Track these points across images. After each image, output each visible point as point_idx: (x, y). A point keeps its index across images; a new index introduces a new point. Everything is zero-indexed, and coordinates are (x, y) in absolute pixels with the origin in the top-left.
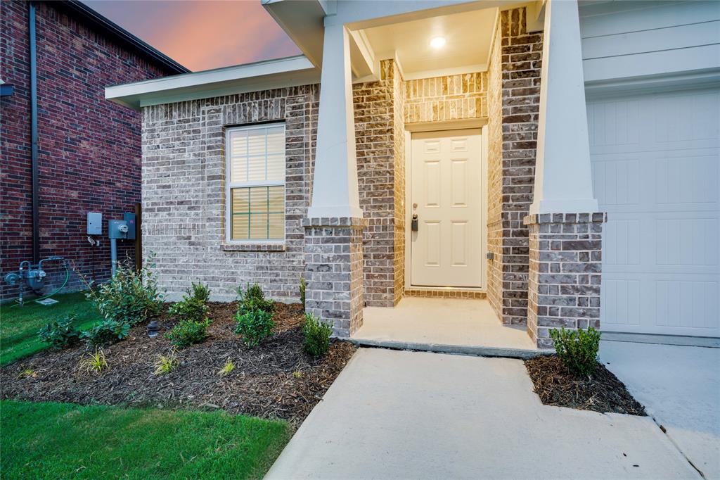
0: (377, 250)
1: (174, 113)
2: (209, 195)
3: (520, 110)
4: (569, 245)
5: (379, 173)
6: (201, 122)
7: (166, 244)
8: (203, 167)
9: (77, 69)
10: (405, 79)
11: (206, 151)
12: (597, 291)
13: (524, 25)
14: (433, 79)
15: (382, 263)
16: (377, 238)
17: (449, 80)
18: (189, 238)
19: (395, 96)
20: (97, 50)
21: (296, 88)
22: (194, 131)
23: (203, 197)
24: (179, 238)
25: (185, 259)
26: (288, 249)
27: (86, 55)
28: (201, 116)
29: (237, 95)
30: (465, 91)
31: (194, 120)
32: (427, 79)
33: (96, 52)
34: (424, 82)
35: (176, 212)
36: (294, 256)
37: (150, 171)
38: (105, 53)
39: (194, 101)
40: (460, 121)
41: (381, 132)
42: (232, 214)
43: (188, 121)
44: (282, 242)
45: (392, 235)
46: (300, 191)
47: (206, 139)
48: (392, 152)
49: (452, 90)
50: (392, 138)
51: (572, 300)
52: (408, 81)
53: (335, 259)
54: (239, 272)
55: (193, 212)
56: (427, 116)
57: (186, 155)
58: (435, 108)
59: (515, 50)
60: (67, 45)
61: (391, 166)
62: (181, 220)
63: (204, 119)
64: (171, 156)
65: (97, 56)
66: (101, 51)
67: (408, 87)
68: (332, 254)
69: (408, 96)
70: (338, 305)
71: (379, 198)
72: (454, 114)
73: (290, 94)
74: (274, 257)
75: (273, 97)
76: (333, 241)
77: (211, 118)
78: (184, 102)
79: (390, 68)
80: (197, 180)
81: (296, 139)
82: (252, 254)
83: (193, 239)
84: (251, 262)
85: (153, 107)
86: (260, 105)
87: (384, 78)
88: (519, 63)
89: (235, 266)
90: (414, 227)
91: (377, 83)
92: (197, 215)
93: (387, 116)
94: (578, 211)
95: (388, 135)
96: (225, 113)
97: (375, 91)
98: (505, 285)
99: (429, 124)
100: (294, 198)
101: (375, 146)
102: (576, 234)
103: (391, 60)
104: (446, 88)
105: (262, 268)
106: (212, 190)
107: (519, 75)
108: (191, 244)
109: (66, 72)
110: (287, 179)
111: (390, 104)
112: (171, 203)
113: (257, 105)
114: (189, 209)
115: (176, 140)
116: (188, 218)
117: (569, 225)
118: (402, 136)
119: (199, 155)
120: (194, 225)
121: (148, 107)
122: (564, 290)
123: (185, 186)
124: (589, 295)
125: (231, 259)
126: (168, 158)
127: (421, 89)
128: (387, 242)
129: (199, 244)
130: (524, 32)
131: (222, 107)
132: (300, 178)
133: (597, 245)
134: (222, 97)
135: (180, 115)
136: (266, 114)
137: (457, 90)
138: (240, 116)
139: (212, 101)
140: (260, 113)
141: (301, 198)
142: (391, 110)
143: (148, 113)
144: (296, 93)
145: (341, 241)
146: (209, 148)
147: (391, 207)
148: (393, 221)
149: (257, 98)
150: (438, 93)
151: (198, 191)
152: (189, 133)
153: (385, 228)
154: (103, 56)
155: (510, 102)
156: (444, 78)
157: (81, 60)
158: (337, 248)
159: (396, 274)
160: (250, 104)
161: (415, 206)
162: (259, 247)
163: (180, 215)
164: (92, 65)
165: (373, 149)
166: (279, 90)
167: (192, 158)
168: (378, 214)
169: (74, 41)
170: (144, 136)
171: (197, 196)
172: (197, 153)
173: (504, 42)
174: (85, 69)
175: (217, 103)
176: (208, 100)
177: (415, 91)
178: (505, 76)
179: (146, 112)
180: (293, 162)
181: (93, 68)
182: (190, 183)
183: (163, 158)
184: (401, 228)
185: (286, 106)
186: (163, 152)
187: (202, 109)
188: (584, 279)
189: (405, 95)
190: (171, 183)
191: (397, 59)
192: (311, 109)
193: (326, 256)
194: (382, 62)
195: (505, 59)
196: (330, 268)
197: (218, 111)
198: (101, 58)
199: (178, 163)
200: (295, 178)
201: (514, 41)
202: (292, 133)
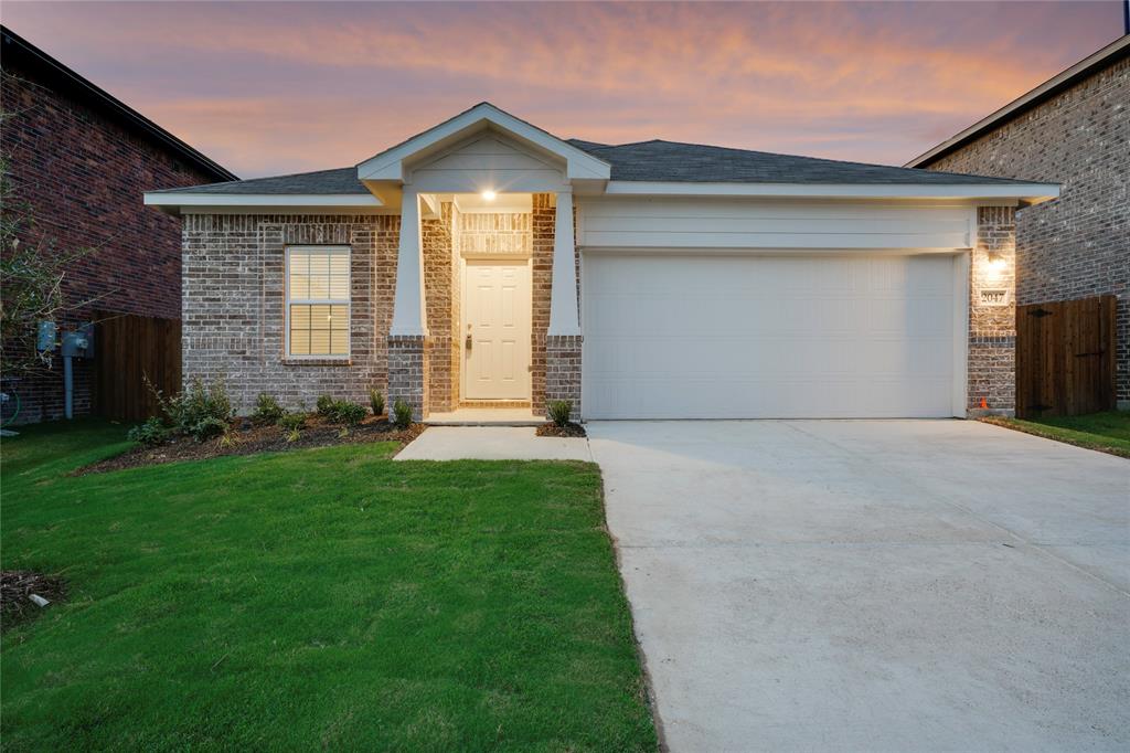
0: (437, 364)
1: (224, 225)
2: (267, 311)
3: (545, 262)
4: (563, 355)
5: (438, 298)
6: (258, 237)
7: (214, 359)
8: (261, 283)
9: (26, 132)
10: (462, 212)
11: (264, 267)
12: (579, 382)
13: (548, 202)
14: (486, 215)
15: (440, 375)
16: (437, 354)
17: (500, 217)
18: (244, 352)
19: (453, 233)
20: (48, 104)
21: (362, 217)
22: (250, 246)
23: (261, 312)
24: (230, 353)
25: (238, 374)
26: (354, 364)
27: (36, 112)
28: (258, 232)
29: (300, 216)
30: (514, 228)
31: (250, 235)
32: (481, 215)
33: (48, 108)
34: (478, 217)
35: (227, 326)
36: (359, 369)
37: (193, 282)
38: (56, 108)
39: (249, 216)
40: (509, 254)
41: (441, 264)
42: (291, 330)
43: (242, 235)
44: (348, 357)
45: (449, 351)
46: (366, 311)
47: (264, 255)
48: (450, 280)
49: (503, 226)
50: (450, 269)
51: (565, 389)
52: (464, 215)
53: (411, 365)
54: (301, 385)
55: (248, 327)
56: (481, 247)
57: (240, 269)
58: (488, 241)
59: (542, 218)
60: (15, 102)
61: (449, 293)
62: (234, 335)
63: (261, 235)
64: (221, 268)
65: (47, 112)
66: (52, 106)
67: (464, 219)
68: (409, 362)
69: (464, 228)
70: (413, 398)
71: (439, 320)
72: (504, 248)
73: (356, 221)
74: (339, 371)
75: (339, 222)
76: (410, 352)
77: (268, 235)
78: (238, 216)
79: (450, 209)
80: (254, 294)
81: (362, 264)
82: (315, 368)
83: (248, 354)
84: (314, 376)
85: (197, 216)
86: (325, 227)
87: (444, 217)
88: (545, 228)
89: (297, 381)
90: (469, 345)
91: (438, 221)
92: (253, 329)
93: (446, 250)
94: (568, 334)
95: (447, 266)
96: (286, 232)
97: (436, 228)
98: (534, 387)
99: (482, 254)
100: (359, 316)
101: (436, 275)
102: (567, 348)
103: (450, 203)
104: (497, 224)
105: (326, 381)
106: (271, 306)
107: (544, 236)
108: (244, 358)
109: (14, 137)
110: (353, 299)
111: (449, 241)
112: (221, 317)
113: (321, 228)
114: (243, 323)
115: (227, 252)
116: (242, 333)
117: (563, 343)
118: (458, 263)
119: (256, 270)
120: (250, 341)
121: (191, 215)
122: (561, 384)
123: (239, 300)
124: (575, 385)
125: (292, 374)
126: (218, 271)
127: (475, 223)
128: (445, 358)
129: (256, 358)
130: (548, 206)
131: (283, 225)
132: (366, 299)
133: (579, 355)
134: (283, 216)
135: (232, 228)
136: (331, 237)
137: (507, 227)
138: (303, 236)
139: (272, 218)
140: (324, 236)
141: (367, 317)
142: (450, 246)
143: (191, 222)
144: (362, 221)
145: (415, 352)
146: (267, 264)
147: (449, 327)
148: (450, 339)
149: (322, 222)
150: (491, 227)
151: (255, 306)
152: (243, 247)
153: (444, 345)
154: (54, 112)
155: (538, 255)
156: (496, 215)
157: (30, 119)
158: (414, 358)
159: (453, 385)
160: (314, 227)
161: (469, 327)
162: (324, 361)
163: (233, 329)
164: (42, 125)
165: (434, 278)
166: (345, 217)
167: (247, 272)
168: (438, 334)
169: (23, 95)
170: (186, 245)
171: (253, 311)
172: (253, 268)
173: (535, 211)
174: (34, 131)
175: (277, 221)
176: (266, 217)
177: (470, 223)
178: (535, 236)
179: (188, 221)
180: (358, 285)
181: (42, 129)
182: (245, 298)
183: (210, 270)
184: (458, 346)
185: (352, 232)
186: (209, 264)
187: (259, 224)
188: (572, 376)
189: (461, 227)
190: (221, 296)
191: (455, 202)
192: (376, 237)
193: (404, 362)
194: (443, 204)
195: (535, 224)
196: (407, 371)
197: (279, 229)
198: (52, 115)
199: (229, 276)
200: (361, 299)
201: (541, 212)
202: (357, 258)
